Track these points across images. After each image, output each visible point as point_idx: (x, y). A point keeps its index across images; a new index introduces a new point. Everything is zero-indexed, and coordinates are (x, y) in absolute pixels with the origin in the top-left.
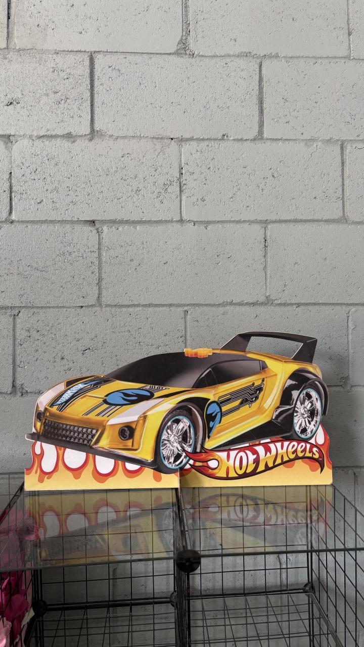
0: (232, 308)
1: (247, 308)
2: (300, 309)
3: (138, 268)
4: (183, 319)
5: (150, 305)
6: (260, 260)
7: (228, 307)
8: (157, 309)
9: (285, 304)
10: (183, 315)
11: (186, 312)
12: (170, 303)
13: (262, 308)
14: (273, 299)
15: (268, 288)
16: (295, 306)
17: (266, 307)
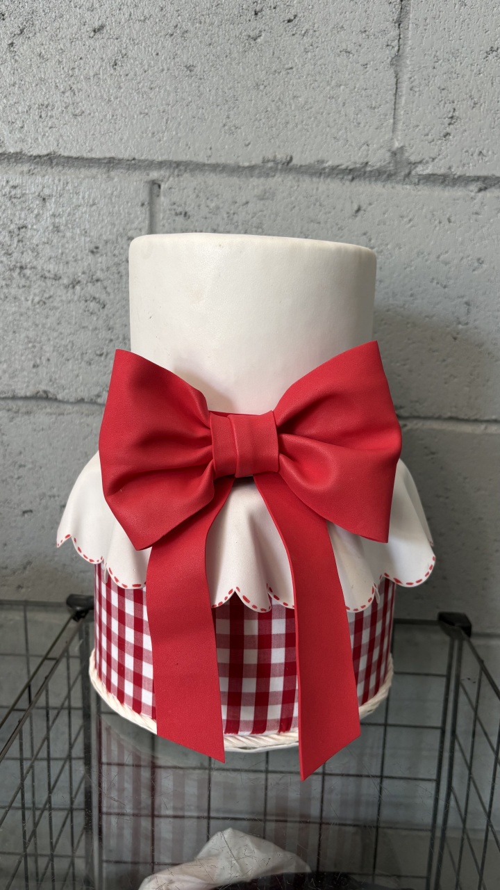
0: (290, 180)
1: (334, 186)
2: (489, 194)
3: (18, 41)
4: (147, 207)
5: (50, 160)
6: (384, 32)
7: (278, 178)
8: (70, 174)
9: (445, 180)
10: (143, 195)
11: (155, 185)
12: (108, 155)
13: (378, 188)
14: (412, 159)
15: (400, 126)
16: (474, 187)
17: (389, 185)
